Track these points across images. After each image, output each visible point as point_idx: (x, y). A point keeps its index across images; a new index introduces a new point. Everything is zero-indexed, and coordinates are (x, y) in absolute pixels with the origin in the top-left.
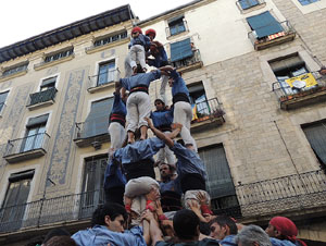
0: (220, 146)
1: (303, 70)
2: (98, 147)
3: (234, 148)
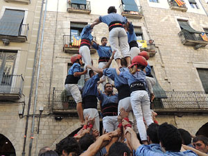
1: (140, 37)
2: (7, 44)
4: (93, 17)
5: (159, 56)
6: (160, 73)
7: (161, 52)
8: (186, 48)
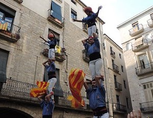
0: (8, 52)
3: (14, 58)
4: (22, 8)
5: (66, 63)
6: (63, 76)
7: (68, 60)
8: (84, 63)
